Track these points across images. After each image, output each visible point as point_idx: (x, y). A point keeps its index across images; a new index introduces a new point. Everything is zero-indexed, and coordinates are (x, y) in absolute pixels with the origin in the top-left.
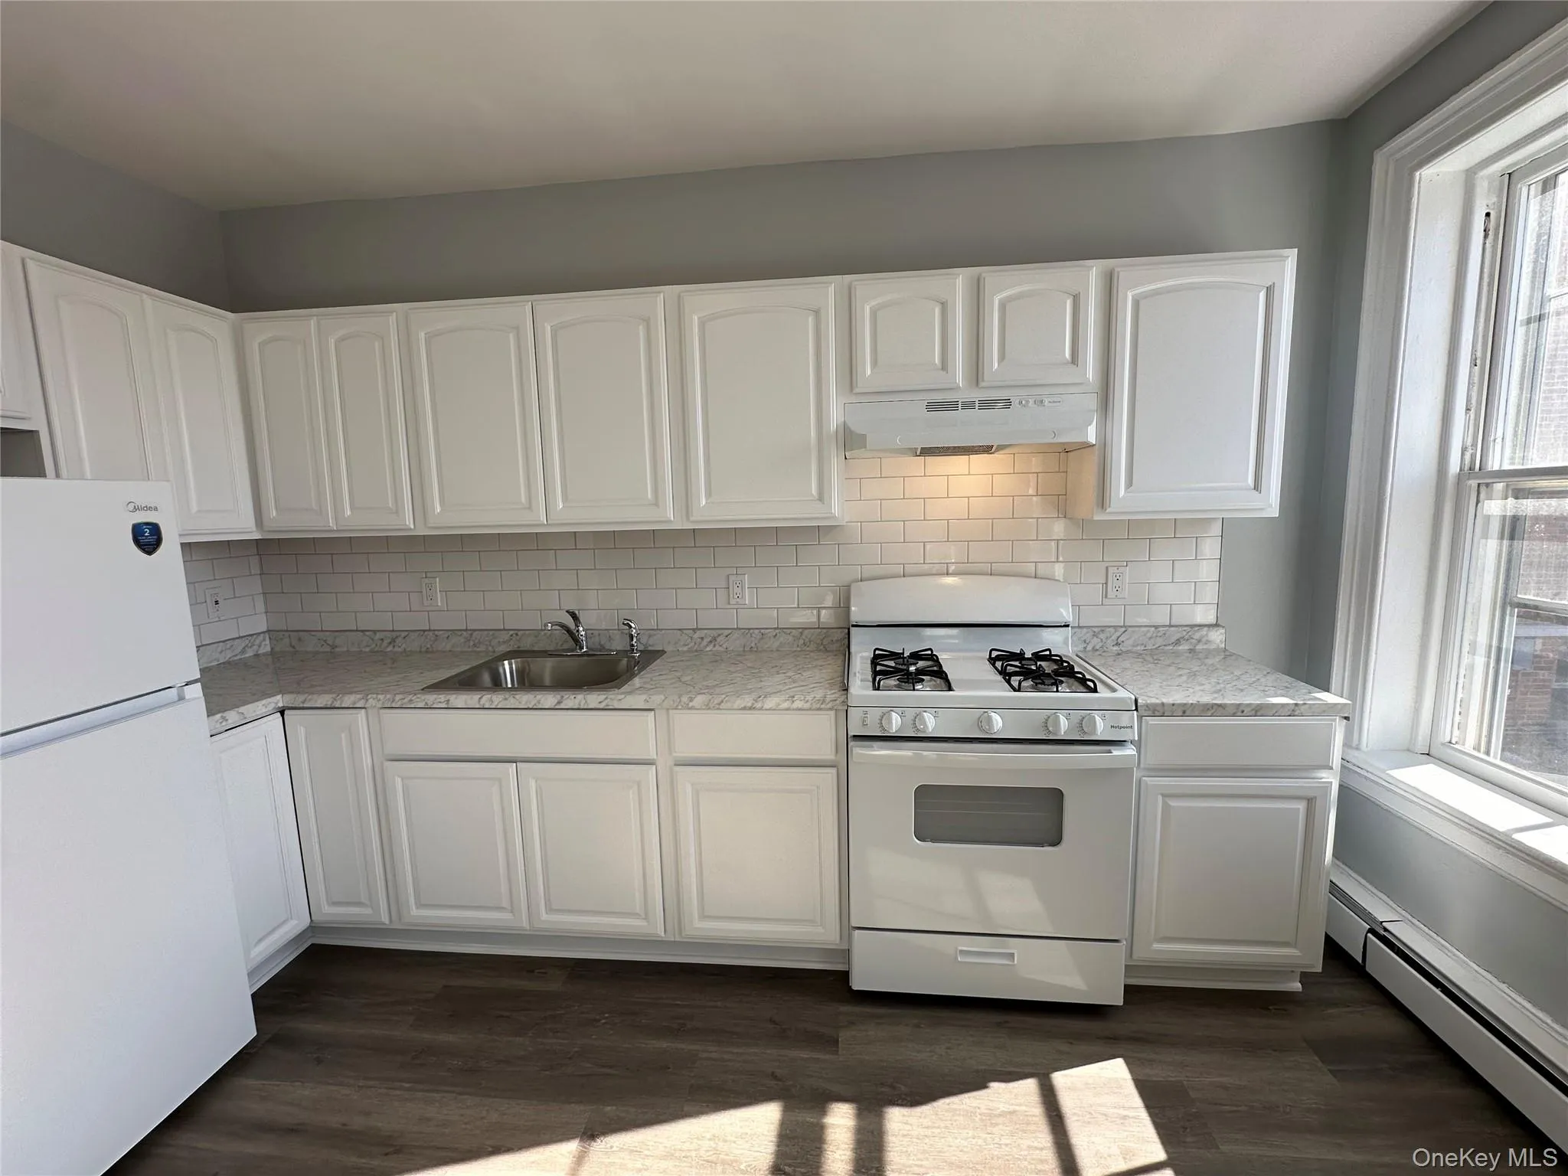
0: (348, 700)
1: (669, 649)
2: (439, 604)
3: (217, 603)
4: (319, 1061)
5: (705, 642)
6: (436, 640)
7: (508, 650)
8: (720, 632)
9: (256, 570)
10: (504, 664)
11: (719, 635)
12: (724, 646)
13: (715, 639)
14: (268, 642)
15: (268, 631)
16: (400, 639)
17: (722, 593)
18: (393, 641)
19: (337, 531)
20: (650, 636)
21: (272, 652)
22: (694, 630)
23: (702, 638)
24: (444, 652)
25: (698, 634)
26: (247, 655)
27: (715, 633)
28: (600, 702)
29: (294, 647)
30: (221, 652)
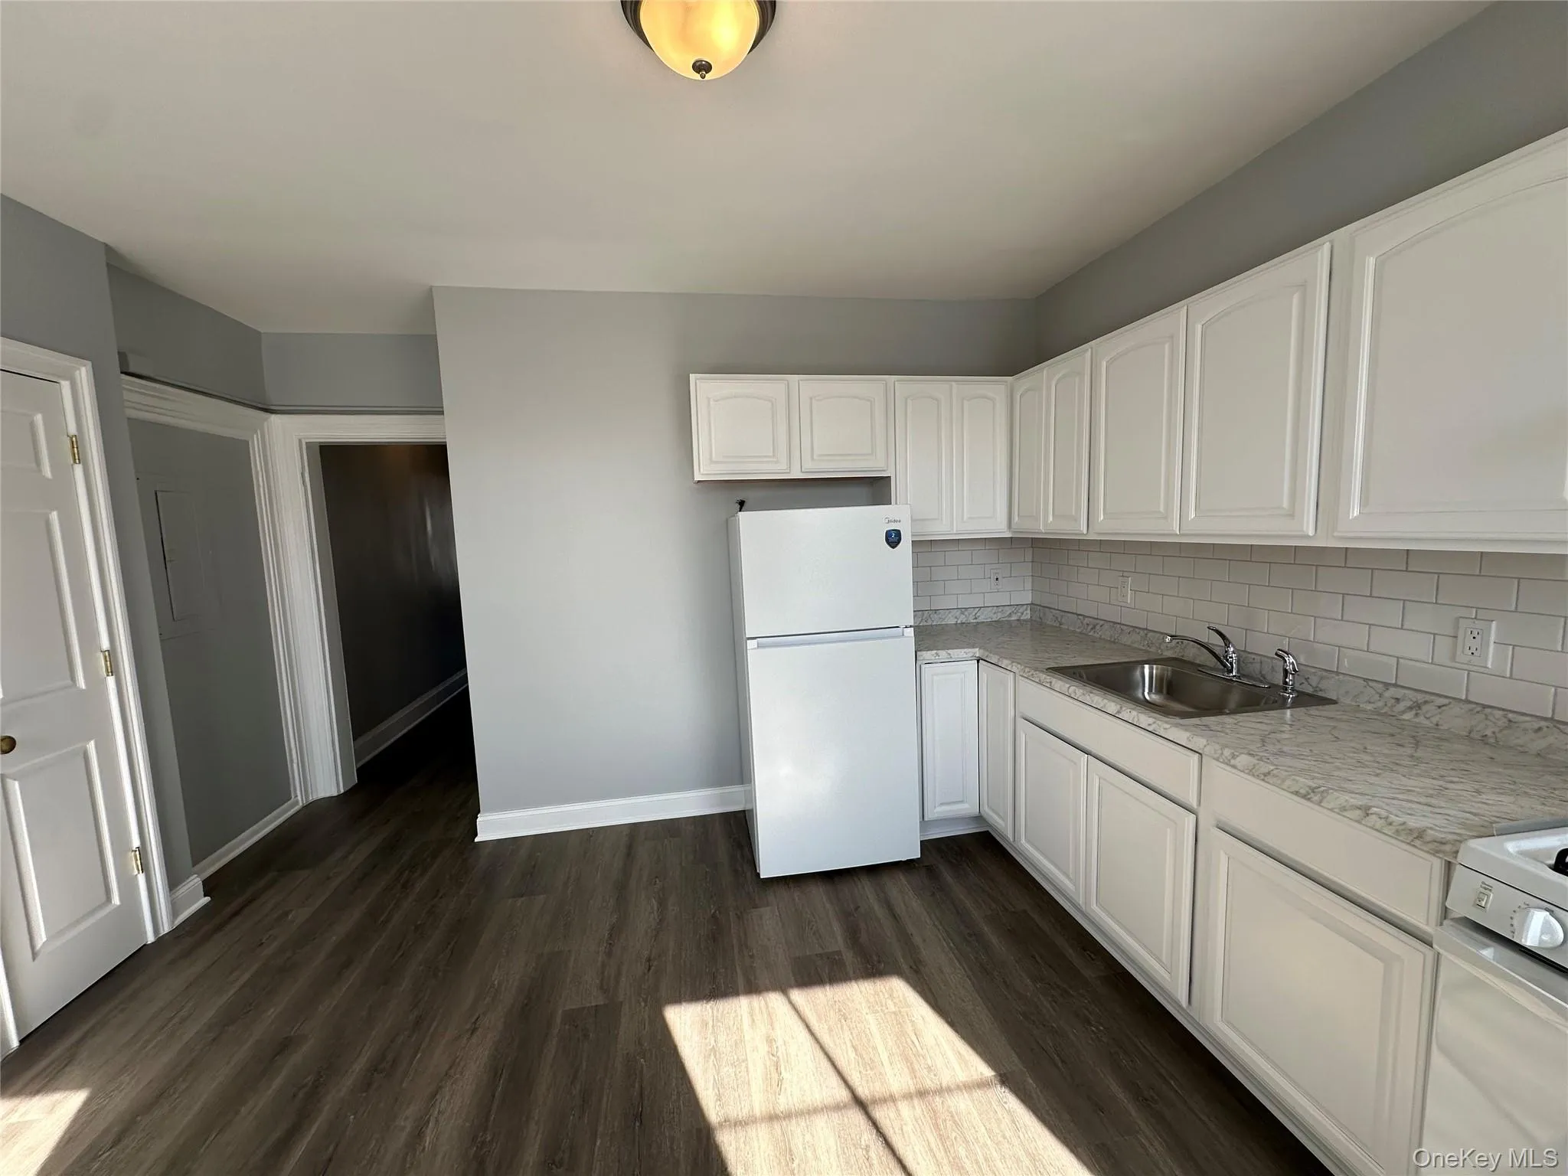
0: (1005, 663)
1: (1347, 701)
2: (1129, 602)
3: (997, 579)
4: (933, 894)
5: (1402, 706)
6: (1121, 633)
7: (1174, 656)
8: (1428, 697)
9: (1029, 558)
10: (1144, 668)
11: (1426, 702)
12: (1435, 720)
13: (1419, 707)
14: (1029, 612)
15: (1032, 604)
16: (1099, 626)
17: (1444, 644)
18: (1094, 627)
19: (1046, 533)
20: (1322, 678)
21: (1031, 619)
22: (1387, 685)
23: (1398, 700)
24: (1125, 645)
25: (1392, 691)
26: (1013, 619)
27: (1420, 697)
28: (1149, 725)
29: (1041, 618)
30: (995, 613)
